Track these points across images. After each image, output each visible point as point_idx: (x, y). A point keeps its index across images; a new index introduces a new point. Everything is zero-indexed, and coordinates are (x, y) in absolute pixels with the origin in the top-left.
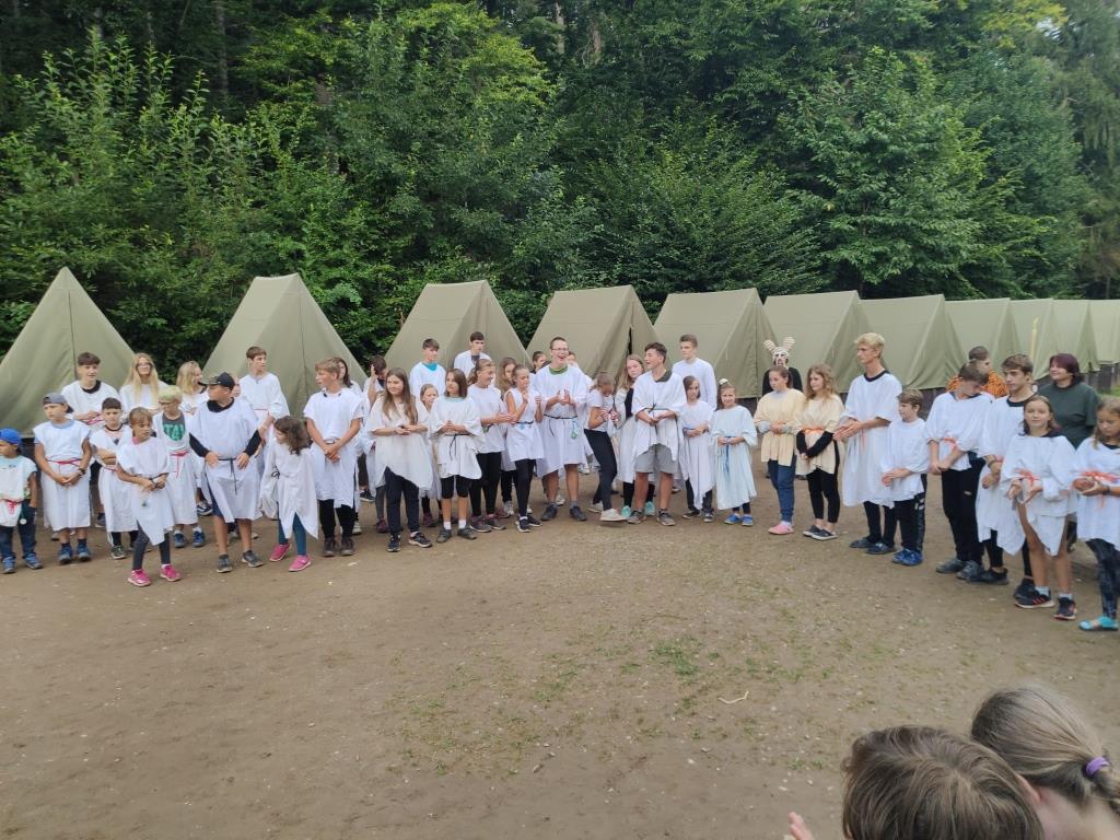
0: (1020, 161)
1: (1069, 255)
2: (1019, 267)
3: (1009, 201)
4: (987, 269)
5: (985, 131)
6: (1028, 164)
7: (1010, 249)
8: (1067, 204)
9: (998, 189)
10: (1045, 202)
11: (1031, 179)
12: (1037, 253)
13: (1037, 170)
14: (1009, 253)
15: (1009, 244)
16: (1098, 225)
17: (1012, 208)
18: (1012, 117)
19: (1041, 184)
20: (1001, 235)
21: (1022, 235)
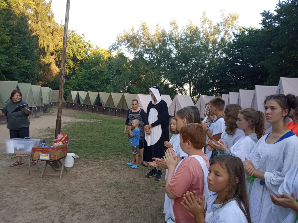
0: (21, 43)
1: (35, 73)
2: (21, 74)
3: (18, 54)
4: (11, 74)
5: (10, 30)
6: (24, 44)
7: (19, 68)
8: (35, 58)
9: (15, 50)
10: (29, 57)
11: (25, 49)
12: (26, 71)
13: (26, 46)
14: (18, 70)
15: (18, 66)
16: (43, 68)
17: (19, 56)
18: (19, 29)
19: (28, 52)
20: (15, 64)
21: (22, 65)
